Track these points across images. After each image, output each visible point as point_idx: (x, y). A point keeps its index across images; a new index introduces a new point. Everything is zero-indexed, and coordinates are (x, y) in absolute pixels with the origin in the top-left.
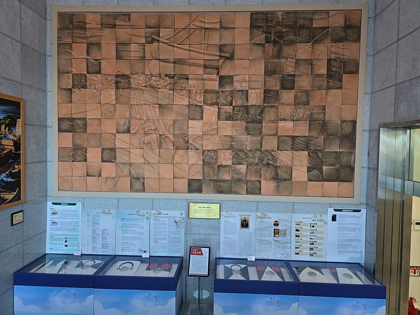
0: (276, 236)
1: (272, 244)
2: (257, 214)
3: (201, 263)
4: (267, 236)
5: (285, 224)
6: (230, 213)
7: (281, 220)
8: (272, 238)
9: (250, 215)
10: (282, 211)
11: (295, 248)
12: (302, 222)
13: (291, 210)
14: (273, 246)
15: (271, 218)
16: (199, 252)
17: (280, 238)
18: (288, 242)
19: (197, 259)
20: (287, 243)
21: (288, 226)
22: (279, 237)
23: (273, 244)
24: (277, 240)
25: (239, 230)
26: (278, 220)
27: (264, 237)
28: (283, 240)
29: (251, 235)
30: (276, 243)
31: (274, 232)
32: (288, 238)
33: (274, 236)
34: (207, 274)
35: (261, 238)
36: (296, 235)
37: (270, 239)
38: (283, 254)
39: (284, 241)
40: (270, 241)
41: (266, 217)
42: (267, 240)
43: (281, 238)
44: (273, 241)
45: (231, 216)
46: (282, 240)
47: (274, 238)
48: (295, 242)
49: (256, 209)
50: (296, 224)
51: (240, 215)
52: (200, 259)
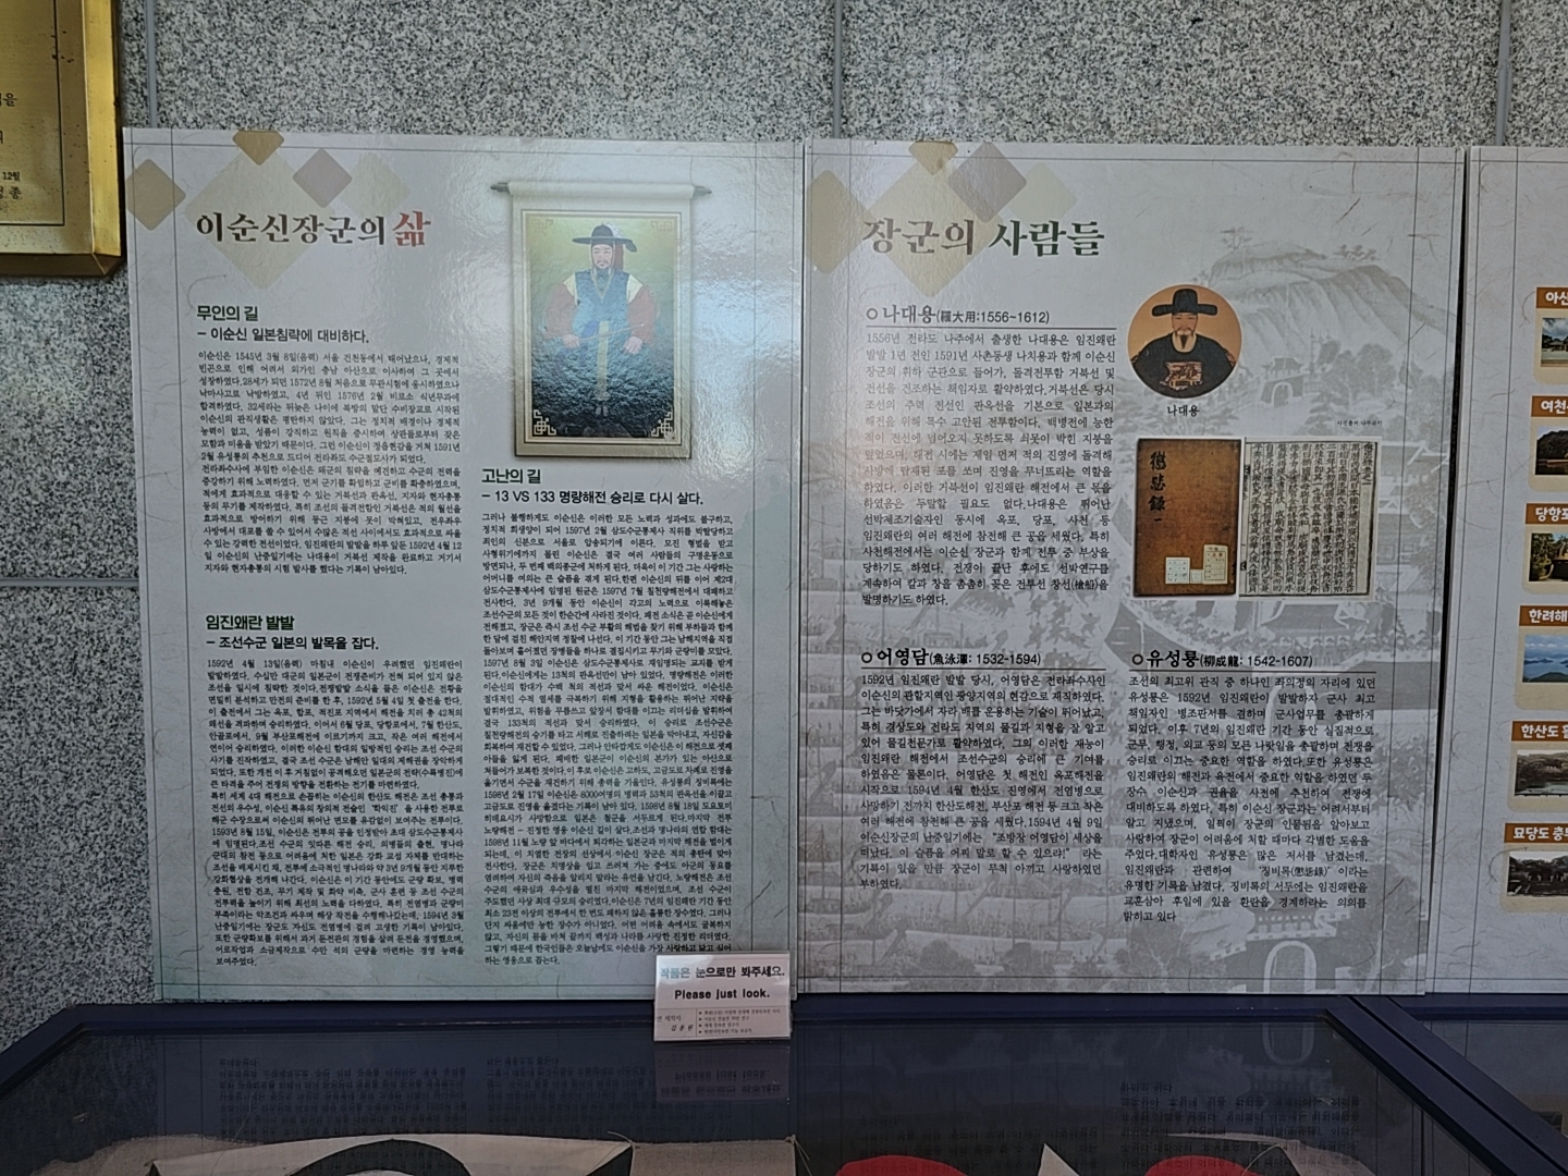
0: (1177, 569)
1: (1095, 719)
2: (840, 171)
4: (1015, 575)
5: (1352, 346)
6: (322, 157)
7: (1278, 278)
8: (1107, 623)
9: (701, 192)
11: (1509, 778)
14: (1114, 751)
17: (1243, 613)
18: (1383, 685)
20: (1364, 689)
22: (1228, 590)
23: (1121, 718)
24: (1187, 644)
25: (493, 476)
28: (1305, 641)
30: (1174, 703)
31: (1151, 502)
32: (1390, 615)
36: (1539, 545)
38: (1296, 902)
39: (1316, 669)
40: (1062, 678)
41: (1006, 216)
43: (1267, 608)
44: (1124, 671)
45: (339, 207)
46: (1284, 647)
47: (1142, 608)
48: (1517, 669)
49: (807, 64)
50: (1547, 342)
51: (501, 189)
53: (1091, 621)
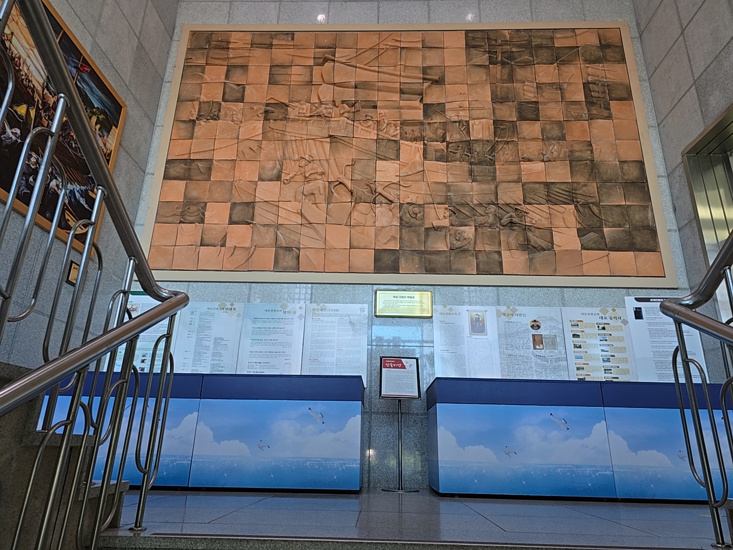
0: (538, 347)
1: (531, 362)
2: (500, 309)
3: (403, 380)
4: (521, 347)
5: (552, 325)
6: (451, 308)
7: (544, 319)
8: (531, 352)
9: (486, 311)
10: (544, 304)
11: (576, 369)
12: (582, 321)
13: (558, 301)
14: (533, 366)
15: (525, 315)
16: (398, 365)
17: (545, 352)
18: (561, 359)
19: (396, 374)
20: (558, 359)
21: (558, 328)
22: (543, 349)
23: (534, 362)
24: (540, 355)
25: (468, 337)
26: (538, 318)
27: (515, 349)
28: (552, 354)
29: (491, 345)
30: (539, 361)
31: (534, 340)
32: (560, 352)
33: (535, 348)
34: (417, 395)
35: (510, 352)
36: (574, 345)
37: (528, 352)
39: (553, 357)
40: (527, 358)
41: (516, 313)
42: (522, 354)
43: (547, 351)
44: (533, 357)
45: (452, 312)
46: (550, 355)
47: (534, 351)
48: (574, 358)
49: (496, 300)
50: (572, 325)
51: (467, 310)
52: (400, 374)
53: (529, 352)
